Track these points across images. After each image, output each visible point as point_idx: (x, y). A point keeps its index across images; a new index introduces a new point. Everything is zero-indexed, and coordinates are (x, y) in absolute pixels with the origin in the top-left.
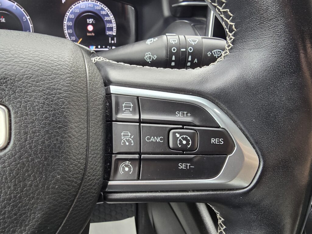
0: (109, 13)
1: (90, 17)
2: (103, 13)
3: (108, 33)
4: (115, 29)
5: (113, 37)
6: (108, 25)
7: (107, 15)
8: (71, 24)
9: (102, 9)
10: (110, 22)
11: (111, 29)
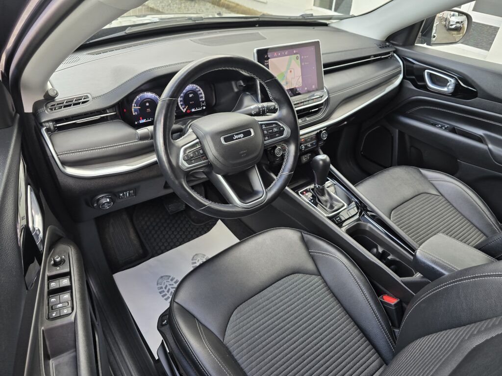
0: (200, 89)
1: (191, 93)
2: (197, 90)
3: (201, 100)
4: (204, 97)
5: (203, 102)
6: (200, 96)
7: (200, 90)
8: (182, 99)
9: (197, 88)
10: (201, 94)
11: (202, 97)
